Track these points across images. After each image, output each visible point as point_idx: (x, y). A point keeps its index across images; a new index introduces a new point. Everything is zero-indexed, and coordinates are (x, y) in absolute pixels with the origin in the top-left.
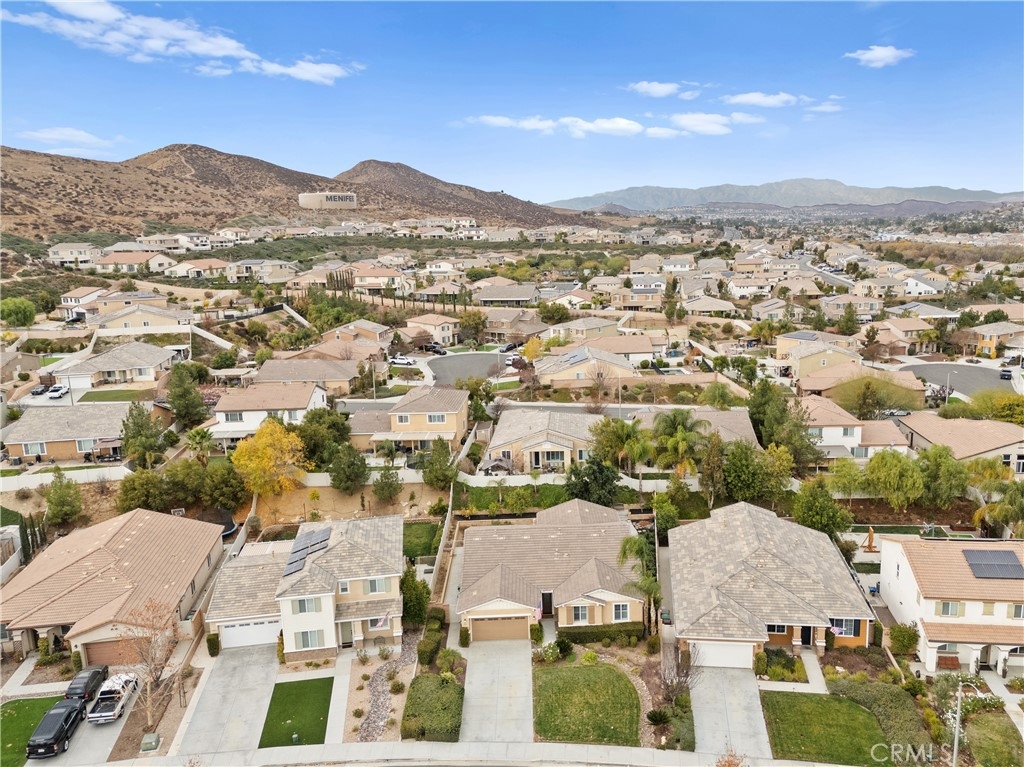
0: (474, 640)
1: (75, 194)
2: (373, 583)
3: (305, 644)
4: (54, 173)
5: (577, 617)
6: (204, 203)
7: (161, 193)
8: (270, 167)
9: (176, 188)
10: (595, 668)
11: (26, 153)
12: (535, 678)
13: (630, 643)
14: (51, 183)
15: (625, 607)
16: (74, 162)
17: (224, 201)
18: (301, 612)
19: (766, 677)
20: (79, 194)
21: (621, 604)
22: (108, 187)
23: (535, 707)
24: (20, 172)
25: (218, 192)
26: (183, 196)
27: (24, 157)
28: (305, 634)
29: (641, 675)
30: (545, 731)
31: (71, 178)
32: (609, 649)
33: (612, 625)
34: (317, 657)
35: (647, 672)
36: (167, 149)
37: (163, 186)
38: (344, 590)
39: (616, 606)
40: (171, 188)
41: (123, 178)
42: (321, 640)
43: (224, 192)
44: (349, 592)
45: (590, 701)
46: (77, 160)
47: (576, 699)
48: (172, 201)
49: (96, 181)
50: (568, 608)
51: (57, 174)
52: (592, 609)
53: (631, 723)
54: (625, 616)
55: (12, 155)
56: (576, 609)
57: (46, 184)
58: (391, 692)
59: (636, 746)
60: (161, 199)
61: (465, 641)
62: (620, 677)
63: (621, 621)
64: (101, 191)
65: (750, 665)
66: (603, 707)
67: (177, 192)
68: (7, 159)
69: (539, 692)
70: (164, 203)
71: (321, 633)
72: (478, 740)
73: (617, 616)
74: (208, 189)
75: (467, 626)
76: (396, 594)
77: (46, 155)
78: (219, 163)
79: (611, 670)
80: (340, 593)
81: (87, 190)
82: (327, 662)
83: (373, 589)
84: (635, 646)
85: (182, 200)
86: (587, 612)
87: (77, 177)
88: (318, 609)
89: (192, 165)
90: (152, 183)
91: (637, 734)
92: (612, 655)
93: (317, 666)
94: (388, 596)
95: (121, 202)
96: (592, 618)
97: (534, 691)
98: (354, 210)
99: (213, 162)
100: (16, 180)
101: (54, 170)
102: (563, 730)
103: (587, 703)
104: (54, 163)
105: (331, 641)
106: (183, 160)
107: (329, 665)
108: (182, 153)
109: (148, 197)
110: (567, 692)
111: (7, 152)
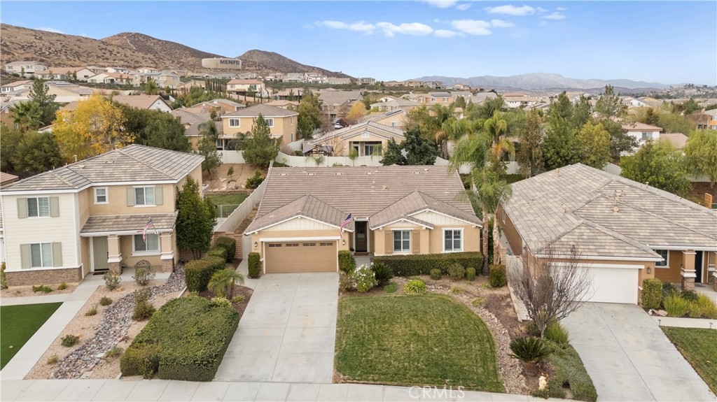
0: (266, 273)
1: (48, 53)
2: (139, 192)
3: (36, 262)
4: (35, 40)
5: (397, 247)
6: (137, 62)
7: (108, 55)
8: (186, 48)
9: (118, 53)
10: (424, 298)
11: (19, 28)
12: (341, 308)
13: (466, 275)
14: (32, 46)
15: (457, 234)
16: (50, 35)
17: (150, 61)
18: (30, 215)
19: (661, 312)
20: (50, 53)
21: (453, 229)
22: (71, 50)
23: (338, 339)
24: (12, 39)
25: (147, 56)
26: (123, 57)
27: (17, 30)
28: (35, 247)
29: (486, 307)
30: (351, 368)
31: (46, 44)
32: (440, 281)
33: (441, 255)
34: (51, 282)
35: (494, 305)
36: (119, 35)
37: (109, 51)
38: (102, 199)
39: (446, 232)
40: (114, 53)
41: (82, 45)
42: (58, 256)
43: (152, 56)
44: (107, 202)
45: (420, 332)
46: (53, 34)
47: (399, 329)
48: (114, 60)
49: (63, 46)
50: (387, 233)
51: (38, 41)
52: (417, 233)
53: (484, 360)
54: (457, 245)
55: (9, 29)
56: (397, 234)
57: (29, 46)
58: (134, 318)
59: (497, 392)
60: (107, 59)
61: (255, 272)
62: (458, 308)
63: (454, 251)
64: (66, 52)
65: (635, 299)
66: (440, 341)
67: (118, 55)
68: (4, 31)
69: (345, 323)
70: (109, 61)
71: (57, 247)
72: (244, 379)
73: (448, 246)
74: (140, 54)
75: (259, 251)
76: (170, 209)
77: (32, 30)
78: (152, 44)
79: (444, 300)
80: (96, 202)
81: (56, 51)
82: (63, 287)
83: (139, 200)
84: (473, 279)
85: (122, 60)
86: (410, 240)
87: (51, 43)
88: (56, 214)
89: (134, 45)
90: (103, 49)
91: (496, 375)
92: (445, 286)
93: (48, 291)
94: (159, 211)
95: (79, 59)
96: (417, 245)
97: (340, 323)
98: (239, 70)
99: (148, 44)
100: (8, 44)
101: (36, 38)
102: (379, 366)
103: (415, 334)
104: (37, 35)
105: (72, 259)
106: (128, 41)
107: (66, 290)
108: (128, 37)
109: (98, 57)
110: (385, 323)
111: (5, 27)
